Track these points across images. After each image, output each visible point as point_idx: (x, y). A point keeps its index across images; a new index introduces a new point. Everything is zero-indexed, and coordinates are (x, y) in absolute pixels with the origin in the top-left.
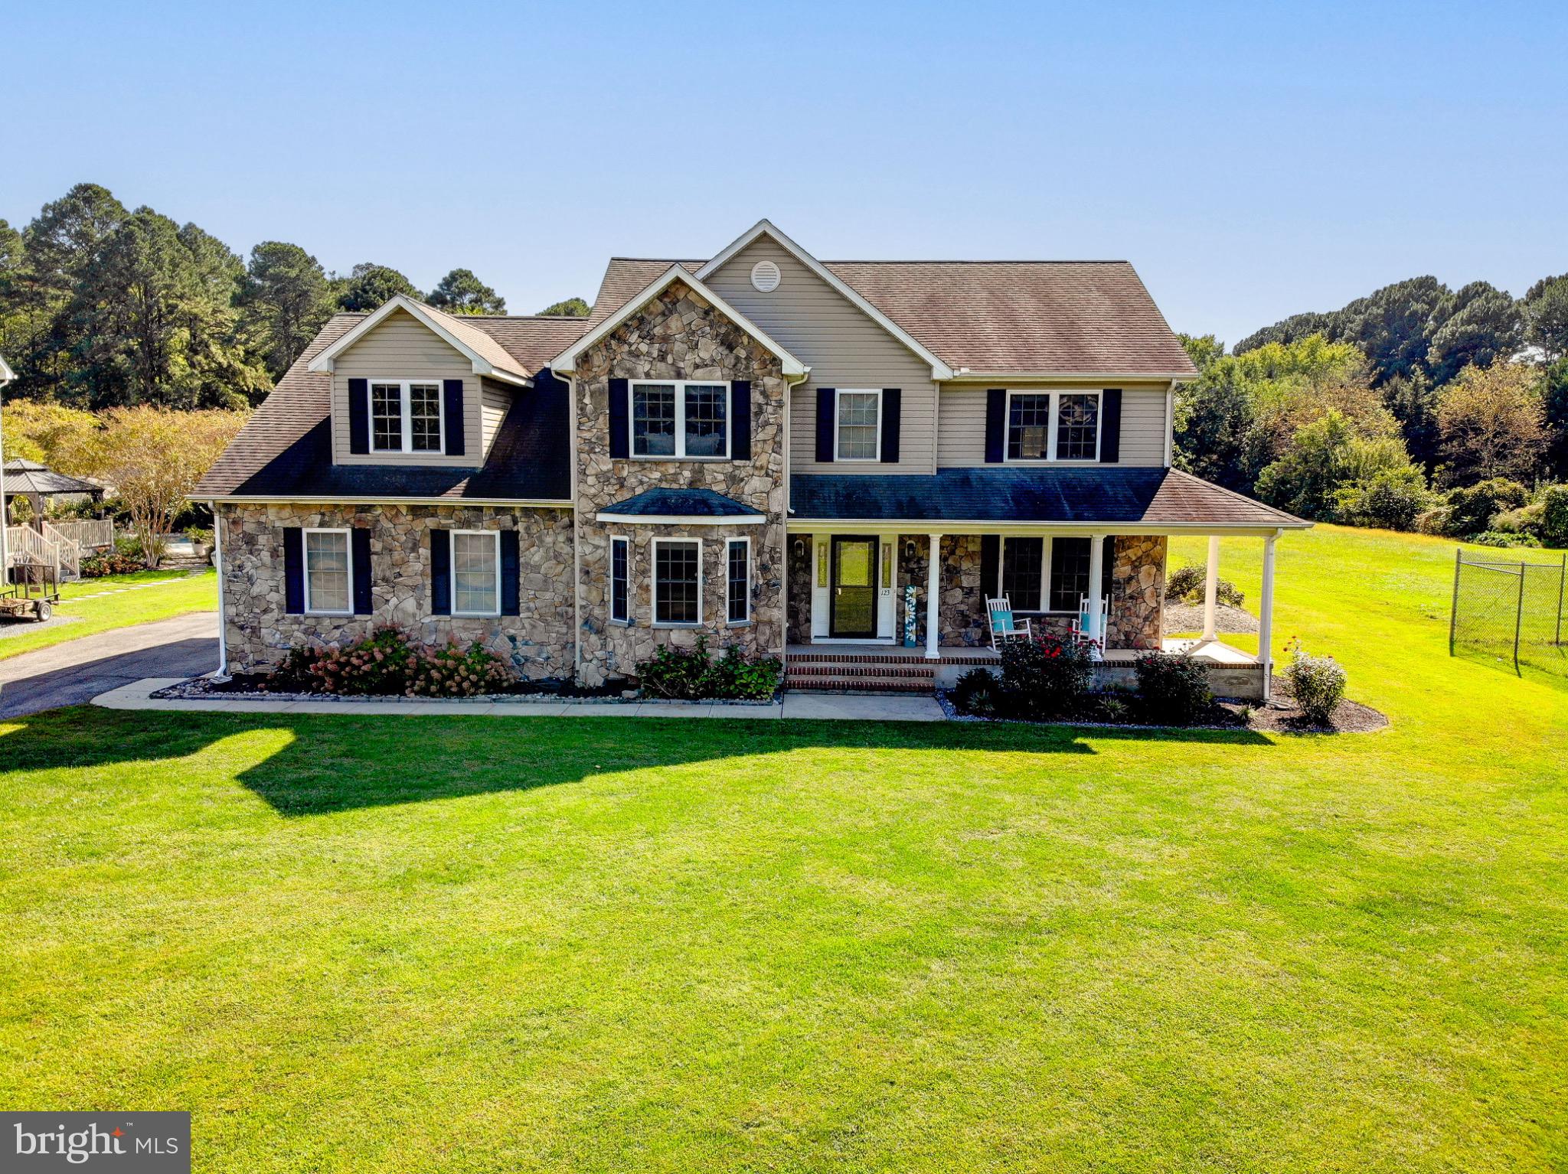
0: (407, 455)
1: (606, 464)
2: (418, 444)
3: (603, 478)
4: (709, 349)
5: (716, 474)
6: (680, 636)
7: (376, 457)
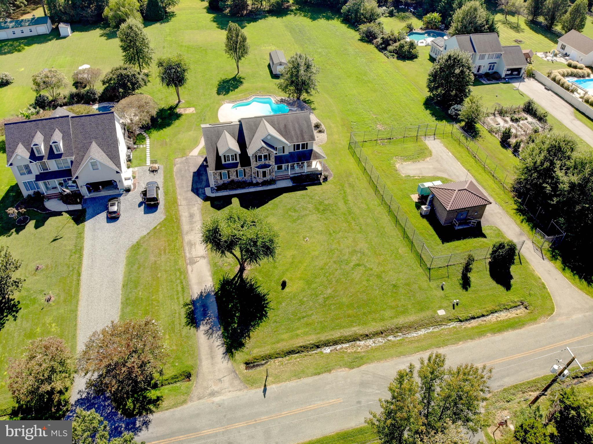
0: (231, 162)
1: (255, 163)
2: (232, 160)
3: (255, 164)
4: (266, 151)
5: (267, 162)
6: (265, 179)
7: (227, 162)
